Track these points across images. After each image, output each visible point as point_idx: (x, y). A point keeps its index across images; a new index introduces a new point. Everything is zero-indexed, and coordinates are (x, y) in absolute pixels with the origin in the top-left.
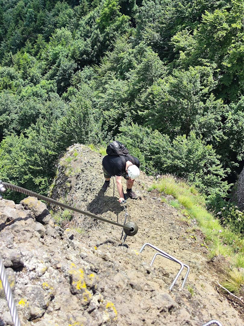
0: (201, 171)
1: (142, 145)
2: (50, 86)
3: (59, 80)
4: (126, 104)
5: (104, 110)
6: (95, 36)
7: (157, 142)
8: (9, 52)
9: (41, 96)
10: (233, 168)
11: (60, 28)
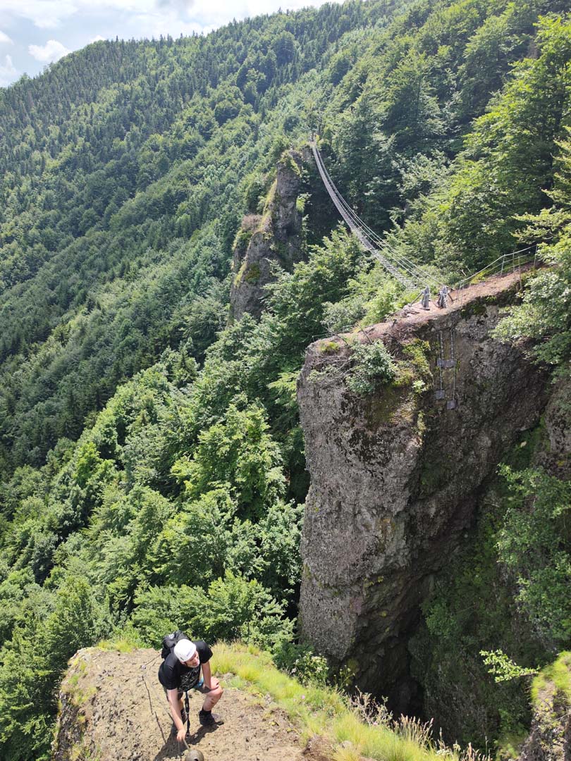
0: (254, 617)
1: (170, 613)
2: (23, 577)
3: (36, 564)
4: (135, 566)
5: (108, 583)
6: (75, 494)
7: (188, 600)
9: (12, 596)
10: (289, 597)
11: (26, 498)
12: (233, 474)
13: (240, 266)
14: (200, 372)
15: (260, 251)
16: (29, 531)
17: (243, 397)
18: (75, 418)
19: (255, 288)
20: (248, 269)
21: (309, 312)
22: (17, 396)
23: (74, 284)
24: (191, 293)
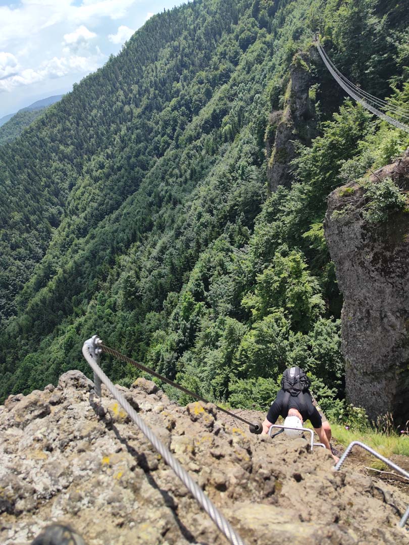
1: (253, 396)
3: (166, 372)
5: (211, 380)
6: (183, 326)
7: (264, 387)
8: (120, 366)
11: (155, 331)
12: (284, 302)
13: (271, 151)
14: (252, 236)
15: (285, 137)
16: (160, 351)
17: (285, 247)
18: (176, 278)
19: (284, 165)
20: (277, 153)
21: (328, 174)
22: (140, 268)
23: (162, 190)
24: (239, 181)
